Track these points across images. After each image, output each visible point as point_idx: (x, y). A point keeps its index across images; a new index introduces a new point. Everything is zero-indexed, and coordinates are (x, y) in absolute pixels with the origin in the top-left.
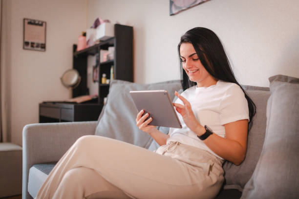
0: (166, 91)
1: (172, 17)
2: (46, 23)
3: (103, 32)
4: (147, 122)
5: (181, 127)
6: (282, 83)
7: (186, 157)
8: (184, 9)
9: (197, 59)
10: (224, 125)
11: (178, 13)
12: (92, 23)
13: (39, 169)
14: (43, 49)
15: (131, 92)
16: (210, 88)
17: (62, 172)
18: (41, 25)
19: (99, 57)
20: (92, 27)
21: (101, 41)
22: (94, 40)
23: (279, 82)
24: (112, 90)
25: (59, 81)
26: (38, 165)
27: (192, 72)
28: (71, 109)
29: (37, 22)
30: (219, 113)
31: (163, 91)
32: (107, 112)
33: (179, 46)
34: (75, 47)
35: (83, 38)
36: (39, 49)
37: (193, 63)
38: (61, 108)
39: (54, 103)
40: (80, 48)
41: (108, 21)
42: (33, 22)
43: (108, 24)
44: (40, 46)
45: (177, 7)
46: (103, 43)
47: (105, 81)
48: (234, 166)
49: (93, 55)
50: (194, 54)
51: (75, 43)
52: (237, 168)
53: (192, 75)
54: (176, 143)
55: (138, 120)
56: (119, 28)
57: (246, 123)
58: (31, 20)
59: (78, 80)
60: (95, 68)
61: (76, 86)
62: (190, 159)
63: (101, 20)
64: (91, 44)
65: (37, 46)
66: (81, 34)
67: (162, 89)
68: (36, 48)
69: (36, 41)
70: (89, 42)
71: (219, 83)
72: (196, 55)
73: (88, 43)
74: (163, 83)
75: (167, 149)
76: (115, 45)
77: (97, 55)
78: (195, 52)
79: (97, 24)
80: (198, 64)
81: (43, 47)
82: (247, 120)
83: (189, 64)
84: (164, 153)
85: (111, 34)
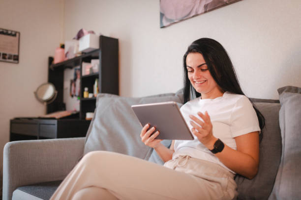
0: (175, 103)
1: (163, 29)
2: (19, 33)
3: (87, 43)
4: (153, 136)
5: (193, 138)
6: (292, 94)
7: (201, 172)
8: (175, 21)
9: (206, 70)
10: (234, 138)
11: (169, 26)
12: (75, 34)
13: (27, 192)
14: (16, 61)
15: (133, 106)
16: (217, 100)
17: (70, 193)
18: (15, 35)
19: (81, 70)
20: (74, 39)
21: (83, 53)
22: (75, 52)
23: (290, 93)
24: (100, 104)
25: (33, 95)
26: (24, 188)
27: (199, 83)
28: (54, 125)
29: (9, 32)
30: (230, 125)
31: (171, 102)
32: (96, 128)
33: (185, 57)
34: (51, 59)
35: (60, 50)
36: (12, 61)
37: (202, 73)
38: (40, 124)
39: (30, 119)
40: (57, 61)
41: (93, 32)
42: (5, 31)
43: (93, 35)
44: (13, 57)
45: (167, 20)
46: (87, 55)
47: (87, 95)
48: (246, 181)
49: (71, 68)
50: (203, 64)
51: (52, 55)
52: (251, 182)
53: (199, 86)
54: (185, 157)
55: (143, 135)
56: (104, 40)
57: (257, 135)
58: (3, 29)
59: (54, 94)
60: (73, 82)
61: (52, 102)
62: (206, 174)
63: (85, 31)
64: (71, 56)
65: (9, 58)
66: (59, 46)
67: (170, 101)
68: (8, 60)
69: (8, 52)
70: (68, 55)
71: (226, 95)
72: (205, 65)
73: (66, 55)
74: (155, 96)
75: (177, 164)
76: (100, 57)
77: (79, 67)
78: (204, 62)
79: (80, 35)
80: (207, 75)
81: (16, 58)
82: (258, 132)
83: (197, 75)
84: (175, 168)
85: (96, 46)
